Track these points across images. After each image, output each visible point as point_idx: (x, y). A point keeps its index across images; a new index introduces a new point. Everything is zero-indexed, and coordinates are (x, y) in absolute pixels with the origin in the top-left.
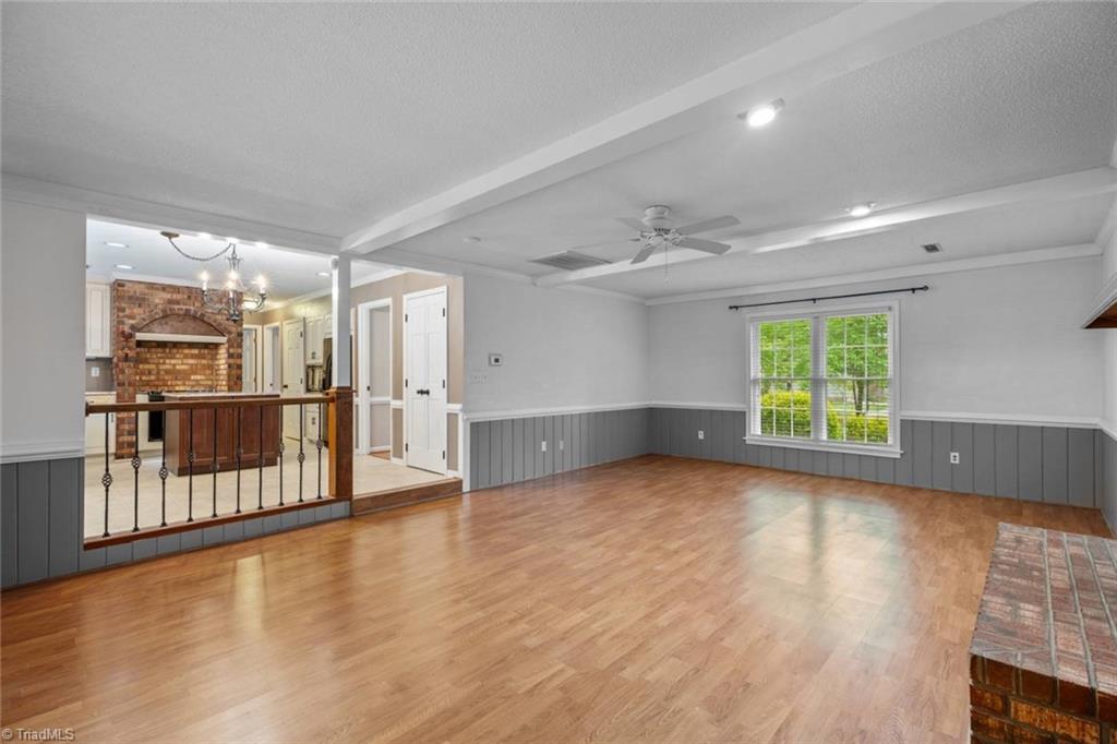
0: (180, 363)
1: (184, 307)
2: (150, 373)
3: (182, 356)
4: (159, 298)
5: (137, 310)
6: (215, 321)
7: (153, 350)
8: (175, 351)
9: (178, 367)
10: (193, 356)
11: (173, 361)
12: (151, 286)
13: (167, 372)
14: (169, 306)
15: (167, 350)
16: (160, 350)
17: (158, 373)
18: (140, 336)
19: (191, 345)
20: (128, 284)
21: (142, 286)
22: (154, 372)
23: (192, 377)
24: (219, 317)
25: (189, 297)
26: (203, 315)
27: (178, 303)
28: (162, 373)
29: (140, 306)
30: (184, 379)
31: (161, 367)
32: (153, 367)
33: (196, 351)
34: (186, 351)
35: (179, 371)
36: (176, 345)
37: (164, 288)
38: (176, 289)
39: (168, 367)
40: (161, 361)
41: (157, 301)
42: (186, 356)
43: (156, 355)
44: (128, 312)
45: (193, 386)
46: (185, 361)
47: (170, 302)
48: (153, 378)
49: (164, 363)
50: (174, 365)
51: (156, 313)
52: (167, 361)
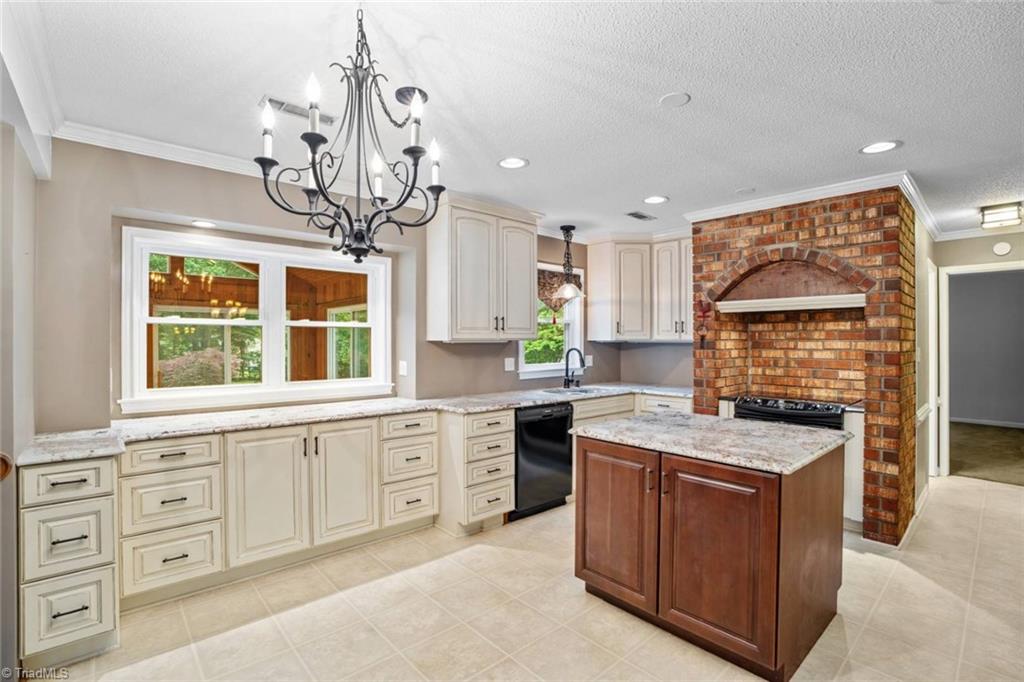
0: (820, 347)
1: (781, 246)
2: (776, 364)
3: (823, 335)
4: (743, 240)
5: (716, 266)
6: (837, 262)
7: (780, 327)
8: (811, 326)
9: (817, 355)
10: (843, 336)
11: (810, 345)
12: (732, 221)
13: (801, 363)
14: (756, 249)
15: (800, 326)
16: (789, 326)
17: (787, 365)
18: (726, 307)
19: (839, 314)
20: (705, 227)
21: (722, 224)
22: (782, 363)
23: (842, 374)
24: (843, 253)
25: (788, 226)
26: (814, 254)
27: (771, 240)
28: (793, 364)
29: (719, 259)
30: (825, 377)
31: (792, 354)
32: (779, 354)
33: (846, 326)
34: (830, 326)
35: (819, 362)
36: (813, 315)
37: (749, 219)
38: (768, 216)
39: (801, 354)
40: (792, 345)
41: (741, 244)
42: (830, 336)
43: (783, 334)
44: (705, 269)
45: (841, 390)
46: (828, 344)
47: (761, 241)
48: (780, 372)
49: (795, 348)
50: (811, 351)
51: (741, 265)
52: (800, 345)
